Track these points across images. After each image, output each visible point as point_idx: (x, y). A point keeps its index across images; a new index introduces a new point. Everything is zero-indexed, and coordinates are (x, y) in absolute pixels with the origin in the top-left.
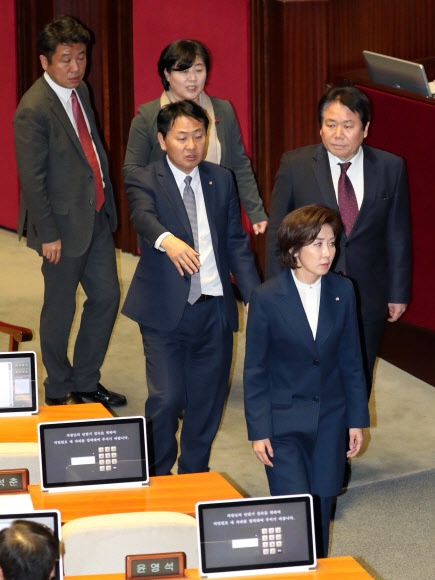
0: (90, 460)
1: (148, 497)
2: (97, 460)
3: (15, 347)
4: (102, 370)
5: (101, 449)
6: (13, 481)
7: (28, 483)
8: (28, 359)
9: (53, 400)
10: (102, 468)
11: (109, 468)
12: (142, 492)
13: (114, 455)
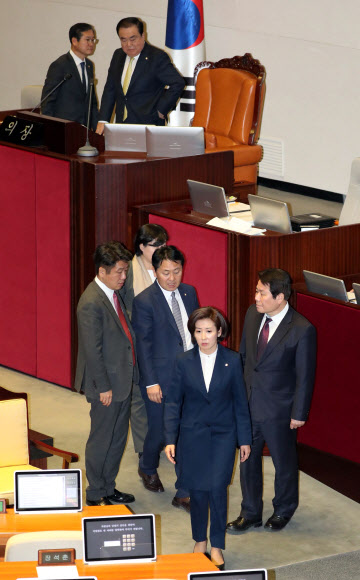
0: (117, 543)
1: (155, 569)
2: (122, 543)
3: (67, 466)
4: (116, 481)
5: (124, 536)
6: (65, 557)
7: (75, 558)
8: (76, 474)
9: (92, 502)
10: (125, 549)
11: (129, 549)
12: (153, 566)
13: (133, 540)
